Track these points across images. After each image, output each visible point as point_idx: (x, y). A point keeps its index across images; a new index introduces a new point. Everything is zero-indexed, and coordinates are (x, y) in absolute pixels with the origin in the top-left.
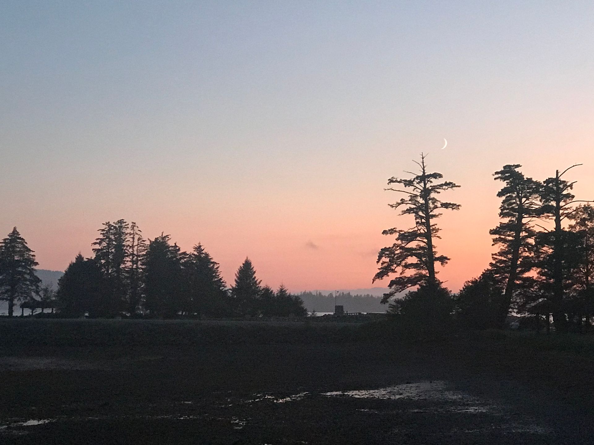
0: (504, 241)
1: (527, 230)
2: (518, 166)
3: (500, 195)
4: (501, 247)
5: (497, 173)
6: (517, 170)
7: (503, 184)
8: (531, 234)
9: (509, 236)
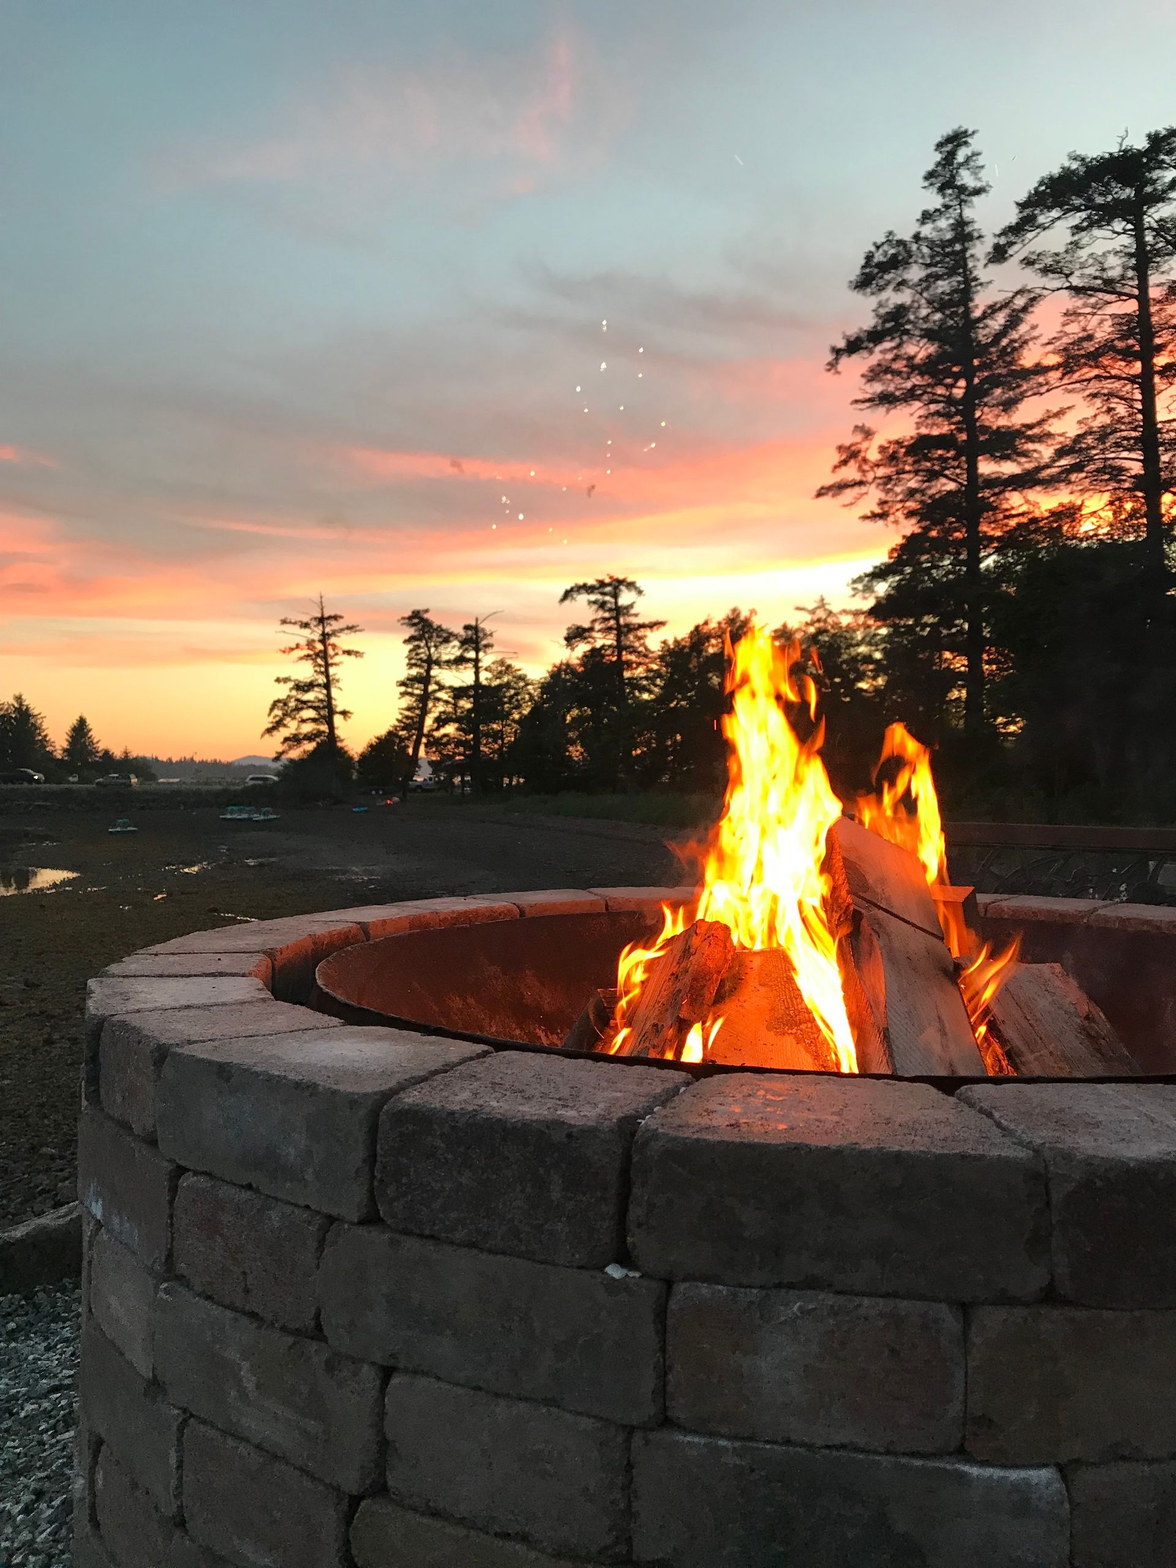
0: (411, 694)
1: (437, 683)
2: (427, 611)
3: (406, 641)
4: (407, 701)
5: (403, 618)
6: (426, 616)
7: (411, 631)
8: (441, 687)
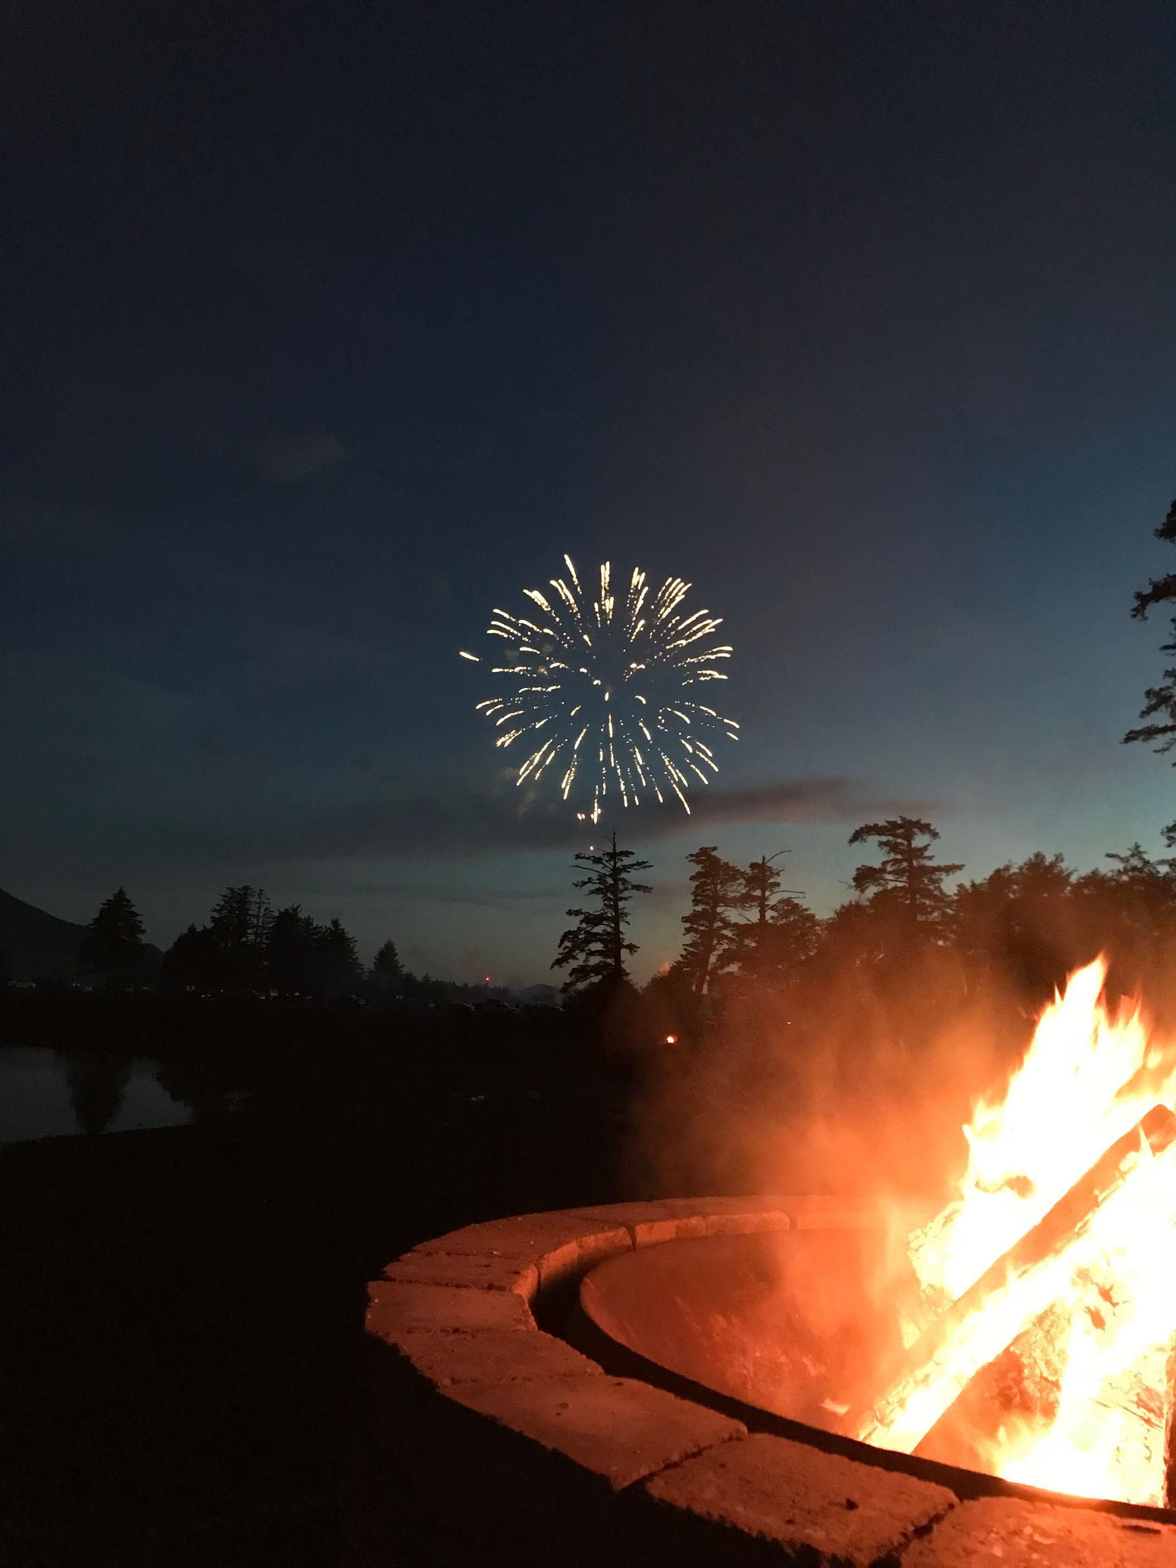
0: (696, 931)
1: (723, 920)
2: (715, 849)
3: (692, 878)
4: (692, 937)
5: (691, 855)
6: (713, 853)
7: (698, 868)
8: (727, 924)
9: (702, 925)
